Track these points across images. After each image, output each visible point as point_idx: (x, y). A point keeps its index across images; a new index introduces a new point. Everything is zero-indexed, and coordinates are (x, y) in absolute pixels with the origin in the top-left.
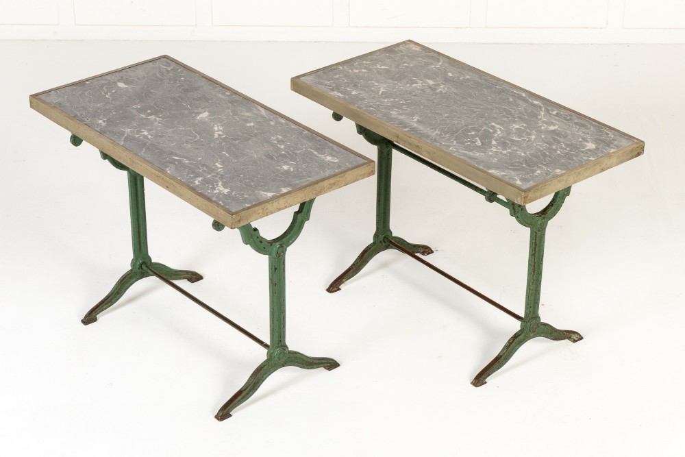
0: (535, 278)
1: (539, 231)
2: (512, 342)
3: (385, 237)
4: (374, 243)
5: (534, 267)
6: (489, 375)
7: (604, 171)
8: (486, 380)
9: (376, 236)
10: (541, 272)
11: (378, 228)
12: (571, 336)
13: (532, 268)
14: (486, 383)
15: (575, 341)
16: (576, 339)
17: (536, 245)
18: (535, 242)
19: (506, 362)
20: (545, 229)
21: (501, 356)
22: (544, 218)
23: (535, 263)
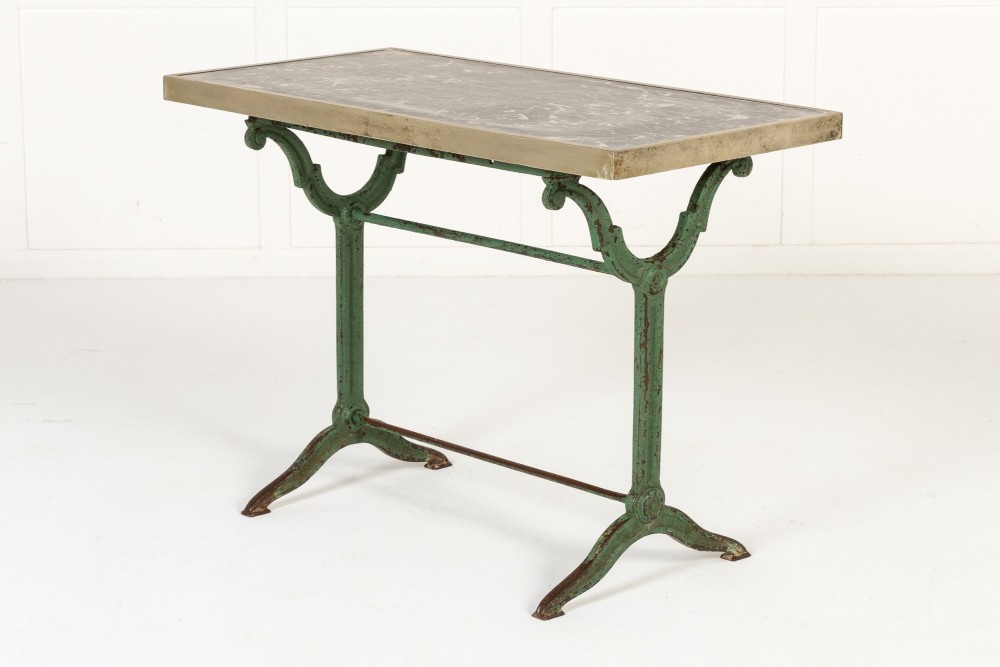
0: (648, 398)
1: (652, 293)
2: (612, 534)
3: (354, 413)
4: (335, 426)
5: (646, 372)
6: (568, 599)
7: (768, 151)
8: (563, 609)
9: (337, 410)
10: (660, 387)
11: (340, 394)
12: (726, 548)
13: (643, 374)
14: (562, 614)
15: (735, 559)
16: (737, 555)
17: (647, 324)
18: (646, 319)
19: (602, 576)
20: (662, 290)
21: (591, 562)
22: (660, 267)
23: (647, 364)
